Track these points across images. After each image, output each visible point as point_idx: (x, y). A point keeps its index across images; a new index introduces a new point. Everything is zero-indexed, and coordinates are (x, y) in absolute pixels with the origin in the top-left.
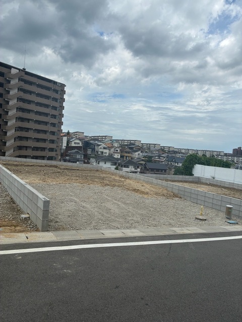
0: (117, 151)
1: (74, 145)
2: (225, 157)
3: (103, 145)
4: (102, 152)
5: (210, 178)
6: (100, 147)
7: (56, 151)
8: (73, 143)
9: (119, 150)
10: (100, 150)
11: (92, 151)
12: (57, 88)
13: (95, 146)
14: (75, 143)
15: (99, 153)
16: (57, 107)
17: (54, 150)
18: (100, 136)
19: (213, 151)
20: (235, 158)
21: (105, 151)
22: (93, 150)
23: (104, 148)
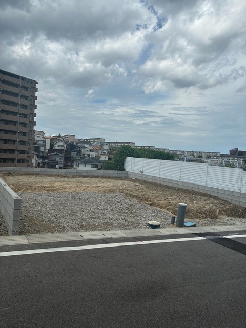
0: (105, 153)
1: (58, 148)
2: (220, 158)
3: (90, 148)
4: (89, 155)
5: (138, 172)
6: (86, 149)
7: (28, 153)
8: (57, 145)
9: (106, 153)
10: (87, 153)
11: (77, 154)
12: (27, 85)
13: (80, 149)
14: (59, 146)
15: (85, 156)
16: (27, 106)
17: (26, 152)
18: (92, 139)
19: (209, 153)
20: (231, 159)
21: (91, 153)
22: (79, 152)
23: (91, 151)
